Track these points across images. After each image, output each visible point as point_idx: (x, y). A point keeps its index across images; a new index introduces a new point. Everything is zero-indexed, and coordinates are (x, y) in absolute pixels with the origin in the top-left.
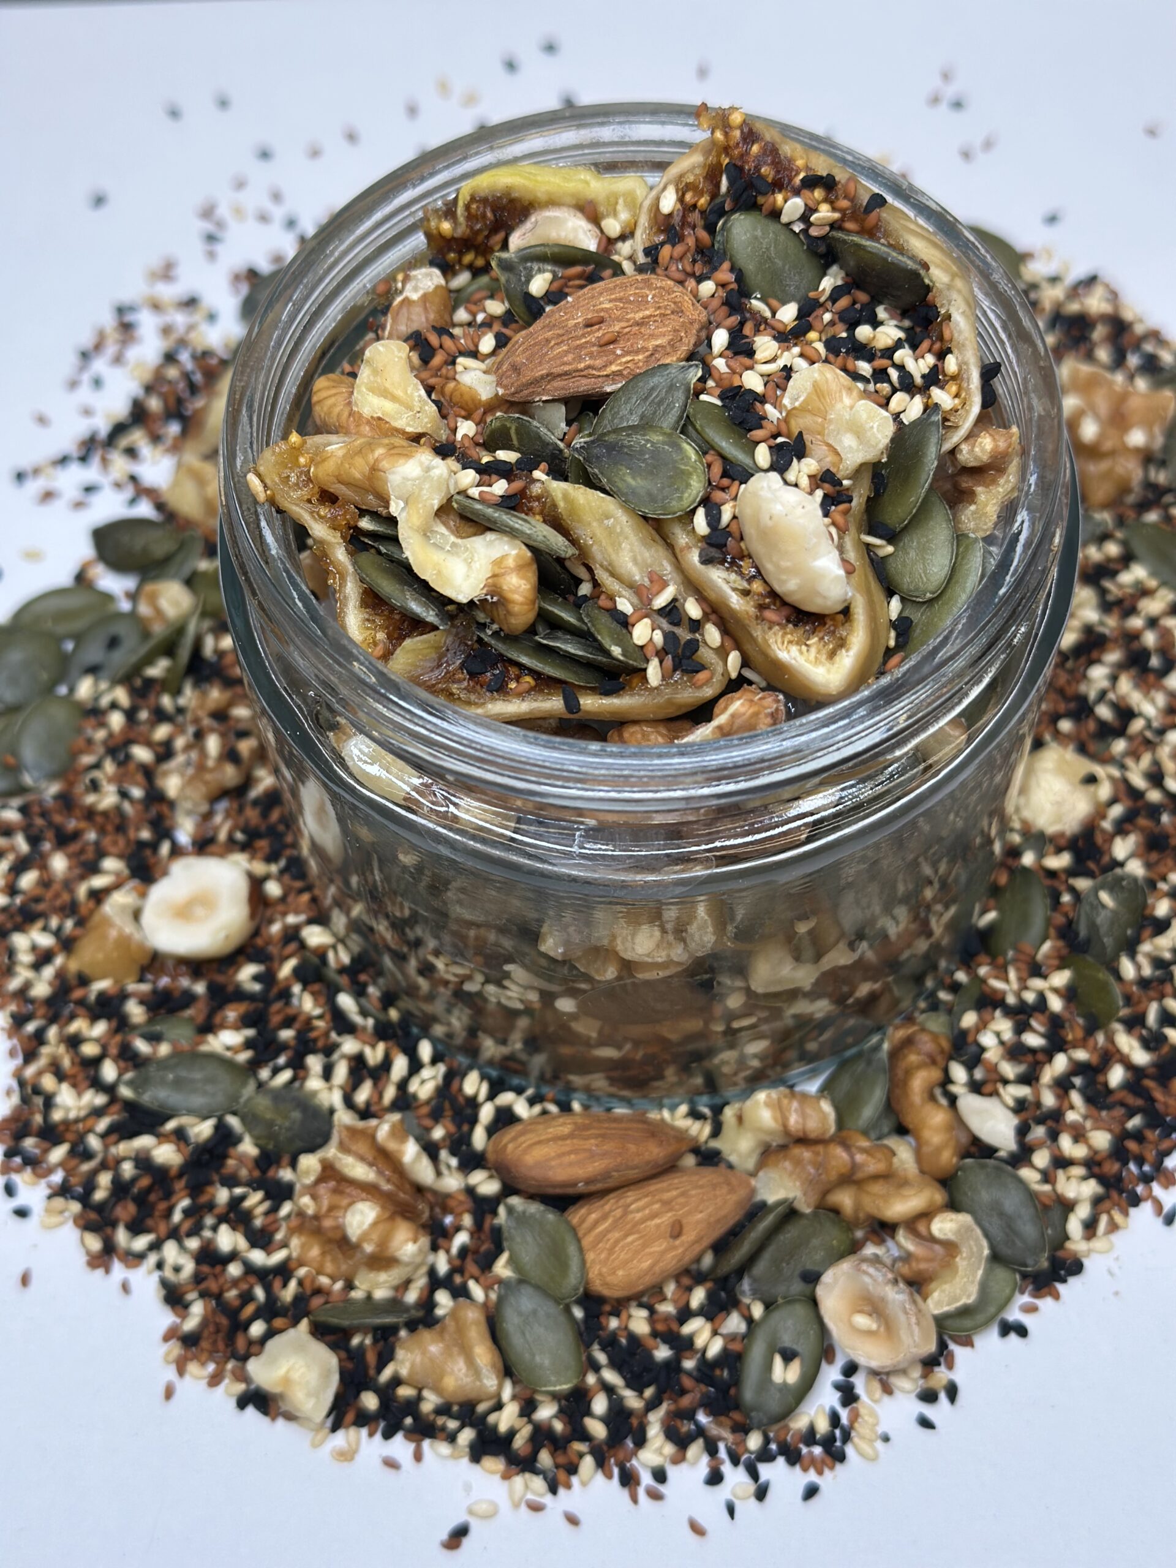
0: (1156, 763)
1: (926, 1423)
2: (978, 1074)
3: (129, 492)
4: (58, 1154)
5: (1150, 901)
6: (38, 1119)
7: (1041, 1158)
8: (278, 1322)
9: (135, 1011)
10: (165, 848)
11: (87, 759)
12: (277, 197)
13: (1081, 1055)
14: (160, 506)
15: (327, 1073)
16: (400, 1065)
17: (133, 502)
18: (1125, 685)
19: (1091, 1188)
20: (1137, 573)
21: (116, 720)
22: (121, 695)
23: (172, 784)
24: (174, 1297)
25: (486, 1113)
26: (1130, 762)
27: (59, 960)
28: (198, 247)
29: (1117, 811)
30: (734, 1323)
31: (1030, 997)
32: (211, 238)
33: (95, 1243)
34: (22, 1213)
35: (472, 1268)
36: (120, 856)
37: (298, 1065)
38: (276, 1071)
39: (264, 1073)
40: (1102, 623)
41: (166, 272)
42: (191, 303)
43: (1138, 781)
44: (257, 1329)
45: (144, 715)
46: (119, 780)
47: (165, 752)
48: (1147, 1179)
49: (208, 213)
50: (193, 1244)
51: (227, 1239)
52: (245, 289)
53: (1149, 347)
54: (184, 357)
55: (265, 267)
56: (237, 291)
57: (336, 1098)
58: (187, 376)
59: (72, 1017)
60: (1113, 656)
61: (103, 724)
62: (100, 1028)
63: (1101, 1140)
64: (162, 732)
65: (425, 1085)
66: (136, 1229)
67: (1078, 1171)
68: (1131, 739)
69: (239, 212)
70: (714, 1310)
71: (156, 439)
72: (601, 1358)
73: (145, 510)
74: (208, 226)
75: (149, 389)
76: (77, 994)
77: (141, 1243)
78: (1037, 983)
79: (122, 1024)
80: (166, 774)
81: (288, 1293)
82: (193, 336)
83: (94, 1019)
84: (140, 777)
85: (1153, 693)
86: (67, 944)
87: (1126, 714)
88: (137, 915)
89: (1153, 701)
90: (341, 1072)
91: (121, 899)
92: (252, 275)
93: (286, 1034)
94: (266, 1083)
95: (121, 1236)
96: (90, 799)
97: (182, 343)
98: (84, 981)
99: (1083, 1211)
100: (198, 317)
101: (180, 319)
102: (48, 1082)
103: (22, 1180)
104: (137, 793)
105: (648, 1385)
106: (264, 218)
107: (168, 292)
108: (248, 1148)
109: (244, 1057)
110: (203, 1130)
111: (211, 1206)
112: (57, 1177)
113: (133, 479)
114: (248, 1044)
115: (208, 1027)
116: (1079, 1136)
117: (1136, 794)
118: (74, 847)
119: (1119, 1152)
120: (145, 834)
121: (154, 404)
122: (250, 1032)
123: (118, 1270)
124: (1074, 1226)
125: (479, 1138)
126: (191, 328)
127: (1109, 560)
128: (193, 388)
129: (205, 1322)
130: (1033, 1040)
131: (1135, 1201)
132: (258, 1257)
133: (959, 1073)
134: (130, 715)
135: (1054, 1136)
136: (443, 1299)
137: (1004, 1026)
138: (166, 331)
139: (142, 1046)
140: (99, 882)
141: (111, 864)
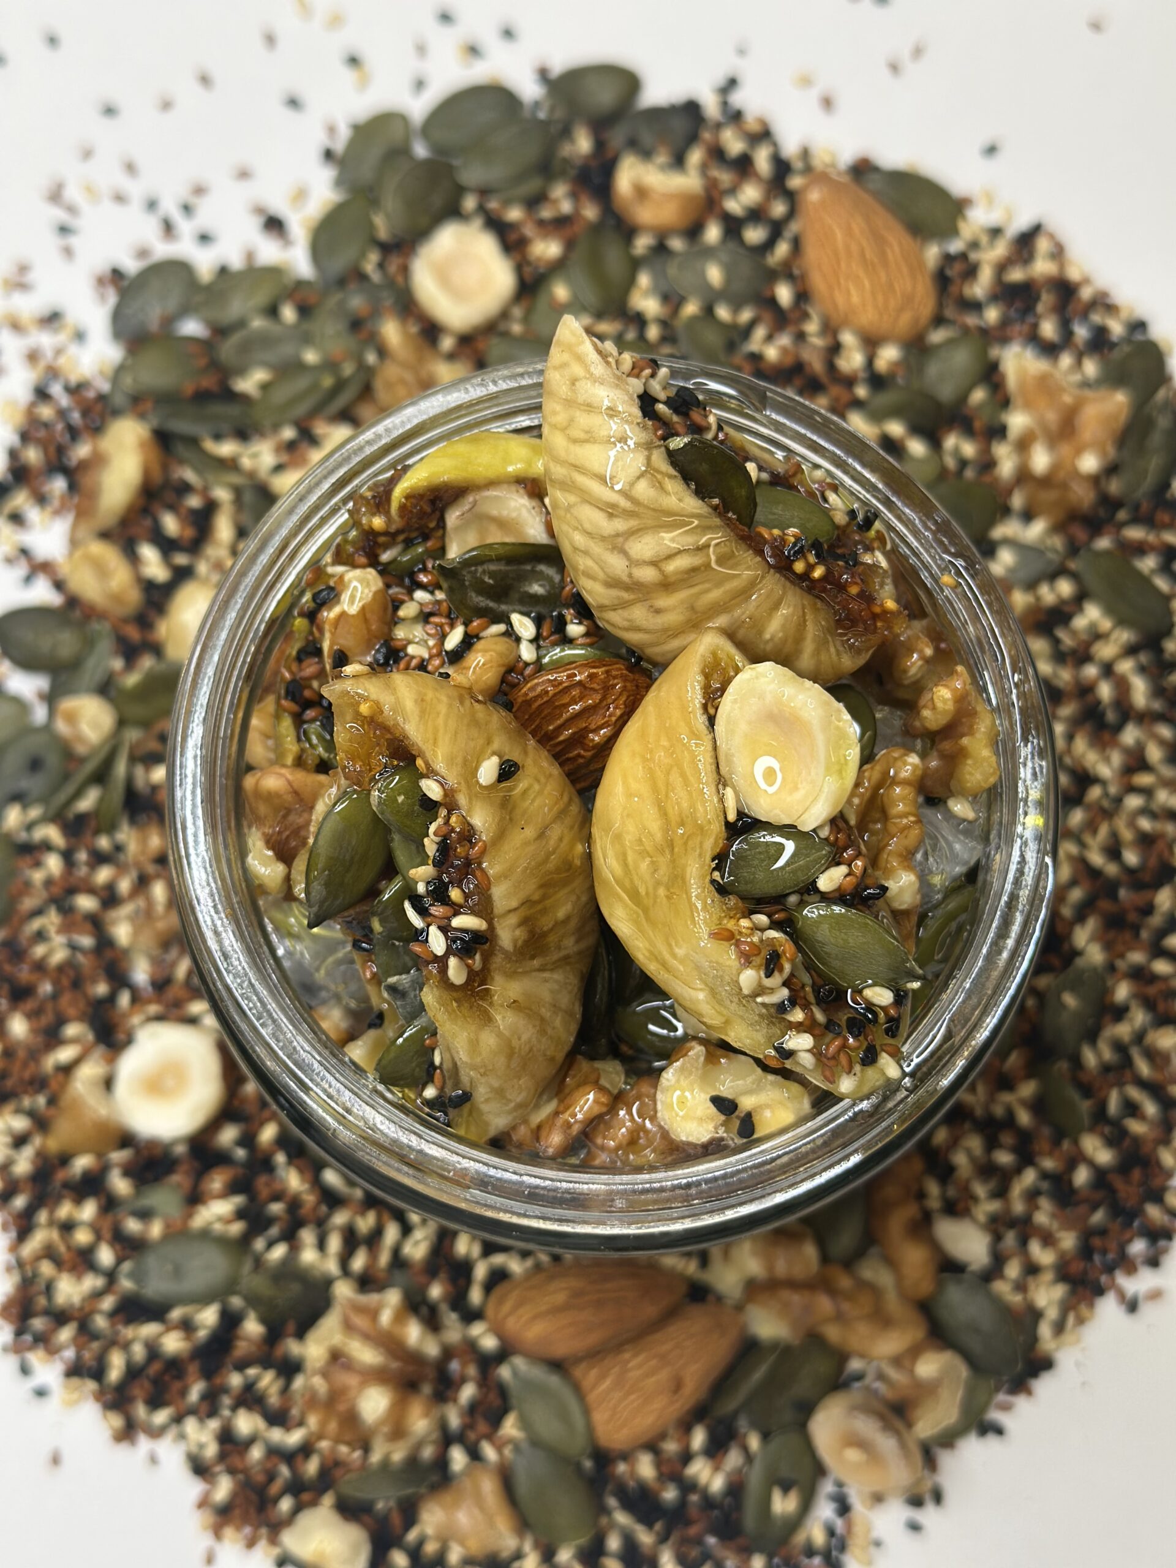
0: (1114, 836)
1: (914, 1527)
2: (952, 1192)
3: (21, 570)
4: (66, 1334)
5: (1109, 983)
6: (42, 1301)
7: (1013, 1270)
8: (306, 1497)
9: (120, 1185)
10: (124, 999)
11: (28, 903)
12: (131, 168)
13: (1049, 1164)
14: (59, 585)
15: (321, 1245)
16: (392, 1233)
17: (28, 579)
18: (1081, 745)
19: (1059, 1291)
20: (1092, 614)
21: (53, 864)
22: (52, 833)
23: (122, 932)
24: (200, 1468)
25: (480, 1271)
26: (1088, 839)
27: (37, 1141)
28: (52, 242)
29: (1076, 895)
30: (733, 1459)
31: (999, 1111)
32: (64, 230)
33: (117, 1421)
34: (41, 1393)
35: (482, 1427)
36: (81, 1018)
37: (290, 1236)
38: (270, 1245)
39: (259, 1244)
40: (1055, 675)
41: (20, 281)
42: (52, 319)
43: (1096, 858)
44: (286, 1505)
45: (82, 856)
46: (66, 928)
47: (110, 898)
48: (1110, 1269)
49: (56, 196)
50: (214, 1424)
51: (245, 1423)
52: (112, 299)
53: (1096, 318)
54: (56, 390)
55: (131, 266)
56: (103, 297)
57: (332, 1266)
58: (62, 413)
59: (58, 1200)
60: (1067, 710)
61: (38, 864)
62: (88, 1211)
63: (1068, 1241)
64: (103, 875)
65: (417, 1248)
66: (155, 1403)
67: (1048, 1276)
68: (1089, 808)
69: (90, 191)
70: (715, 1449)
71: (41, 499)
72: (612, 1502)
73: (42, 593)
74: (59, 214)
75: (25, 437)
76: (61, 1176)
77: (161, 1417)
78: (1007, 1097)
79: (110, 1204)
80: (114, 922)
81: (312, 1467)
82: (62, 361)
83: (79, 1200)
84: (89, 926)
85: (1108, 751)
86: (41, 1123)
87: (1084, 779)
88: (108, 1083)
89: (1107, 760)
90: (335, 1243)
91: (90, 1071)
92: (117, 275)
93: (276, 1208)
94: (262, 1254)
95: (140, 1411)
96: (39, 950)
97: (53, 373)
98: (65, 1159)
99: (1052, 1313)
100: (62, 338)
101: (46, 340)
102: (46, 1268)
103: (35, 1358)
104: (86, 941)
105: (657, 1520)
106: (120, 198)
107: (28, 306)
108: (253, 1327)
109: (237, 1228)
110: (208, 1317)
111: (225, 1390)
112: (69, 1354)
113: (24, 552)
114: (240, 1214)
115: (195, 1199)
116: (1048, 1240)
117: (1094, 873)
118: (30, 1004)
119: (1086, 1251)
120: (101, 989)
121: (33, 455)
122: (238, 1200)
123: (144, 1444)
124: (1045, 1330)
125: (476, 1296)
126: (59, 352)
127: (1063, 602)
128: (74, 433)
129: (234, 1495)
130: (1004, 1158)
131: (1100, 1291)
132: (276, 1435)
133: (933, 1189)
134: (68, 856)
135: (1024, 1242)
136: (458, 1458)
137: (974, 1143)
138: (33, 357)
139: (133, 1225)
140: (65, 1054)
141: (72, 1030)
